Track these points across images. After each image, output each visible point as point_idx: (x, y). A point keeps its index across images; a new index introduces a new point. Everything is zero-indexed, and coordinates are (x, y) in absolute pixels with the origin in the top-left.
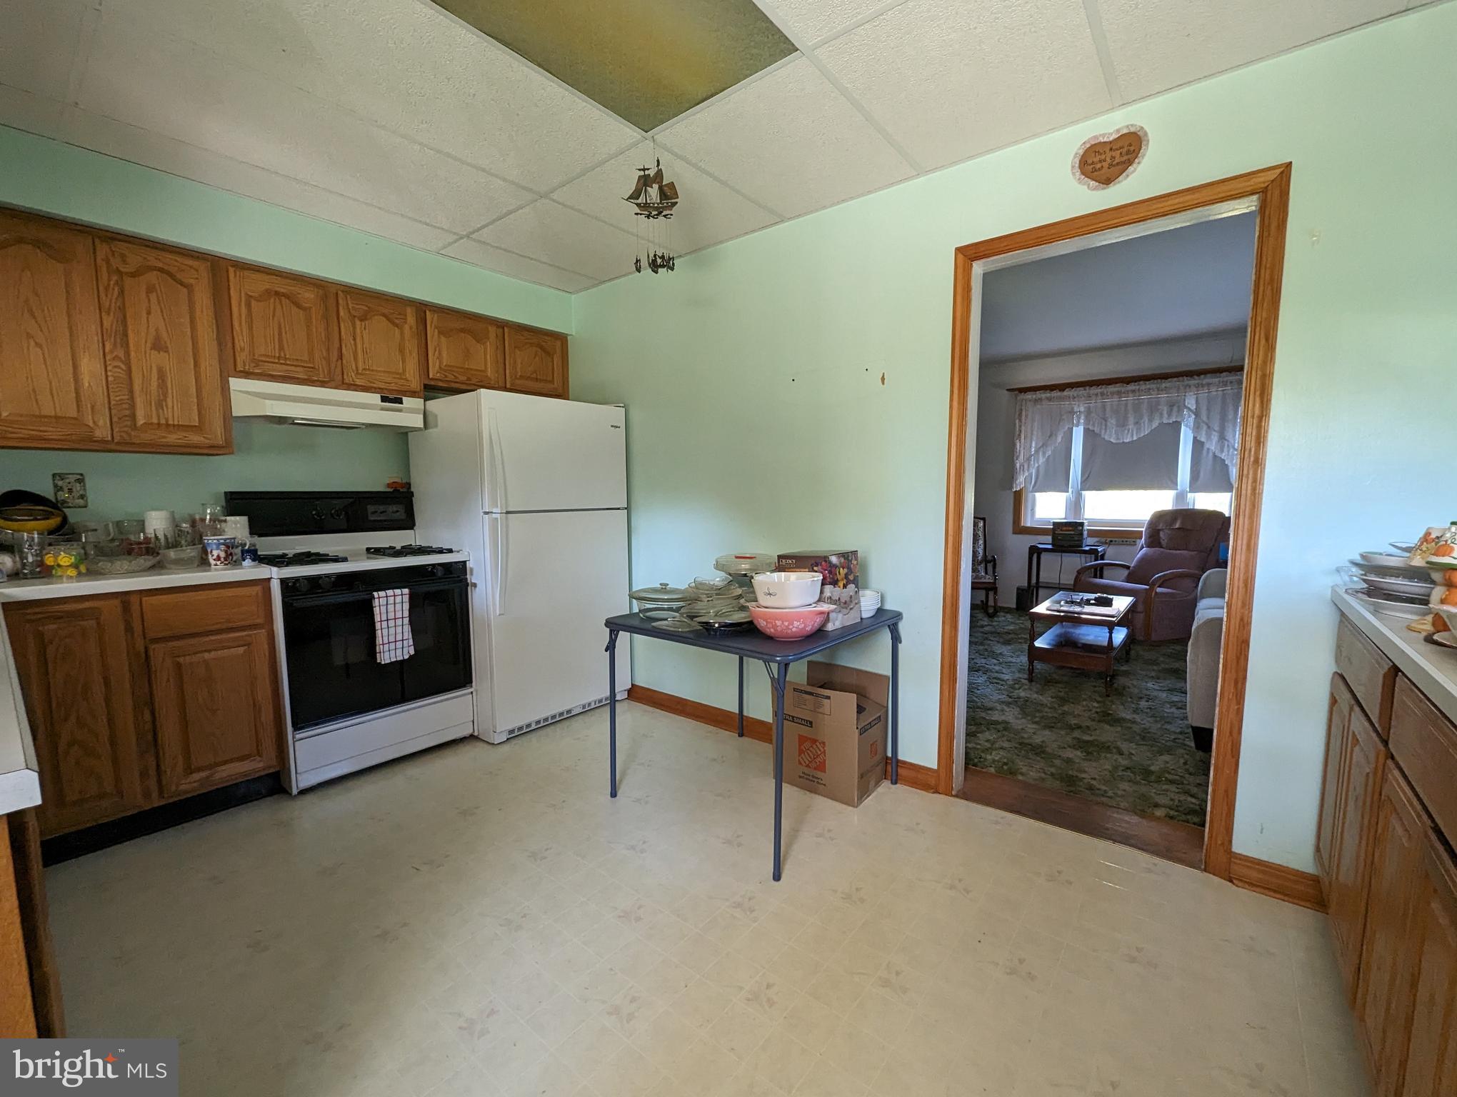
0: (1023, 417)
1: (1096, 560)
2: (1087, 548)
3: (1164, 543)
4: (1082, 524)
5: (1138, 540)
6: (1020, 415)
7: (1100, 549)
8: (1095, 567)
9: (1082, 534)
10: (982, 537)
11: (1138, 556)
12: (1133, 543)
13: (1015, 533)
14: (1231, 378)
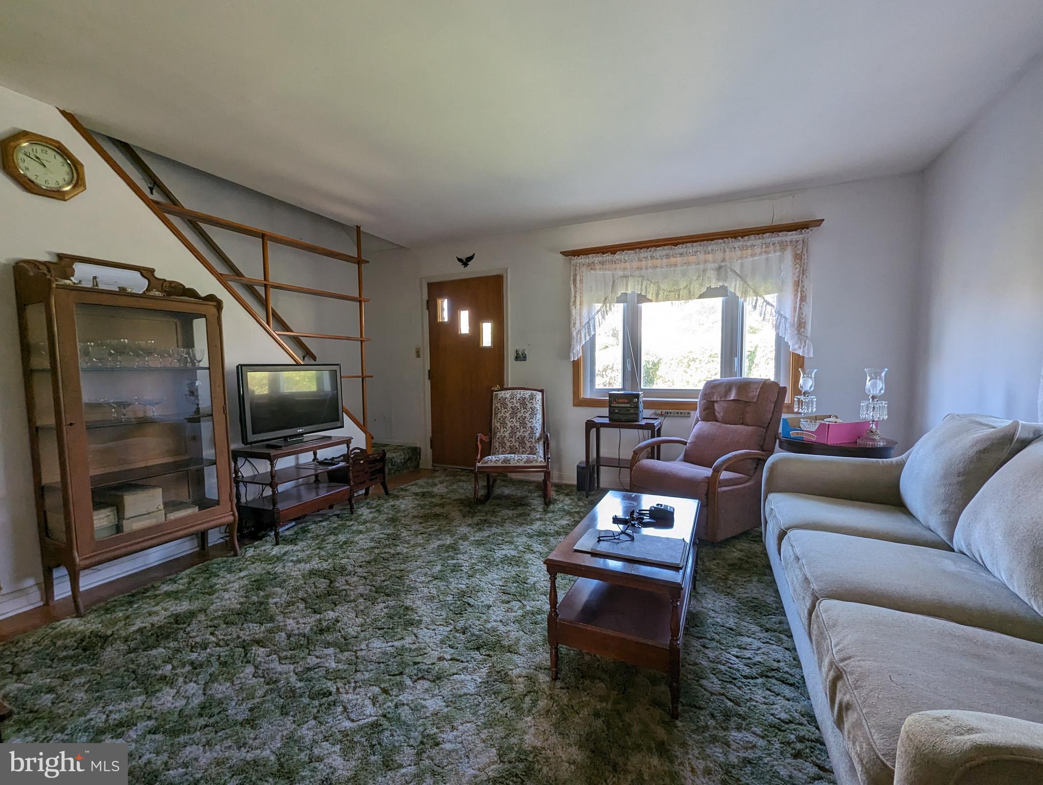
0: (578, 282)
1: (653, 437)
2: (643, 422)
3: (719, 415)
4: (637, 396)
5: (692, 413)
6: (575, 280)
7: (656, 423)
8: (652, 446)
9: (637, 407)
10: (540, 411)
11: (694, 431)
12: (687, 415)
13: (575, 405)
14: (773, 239)
